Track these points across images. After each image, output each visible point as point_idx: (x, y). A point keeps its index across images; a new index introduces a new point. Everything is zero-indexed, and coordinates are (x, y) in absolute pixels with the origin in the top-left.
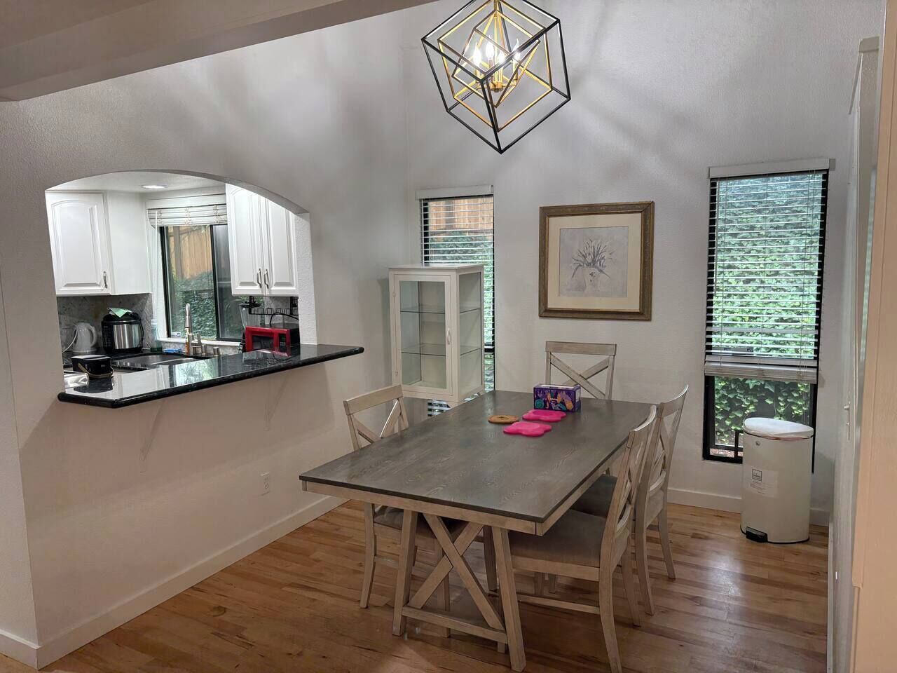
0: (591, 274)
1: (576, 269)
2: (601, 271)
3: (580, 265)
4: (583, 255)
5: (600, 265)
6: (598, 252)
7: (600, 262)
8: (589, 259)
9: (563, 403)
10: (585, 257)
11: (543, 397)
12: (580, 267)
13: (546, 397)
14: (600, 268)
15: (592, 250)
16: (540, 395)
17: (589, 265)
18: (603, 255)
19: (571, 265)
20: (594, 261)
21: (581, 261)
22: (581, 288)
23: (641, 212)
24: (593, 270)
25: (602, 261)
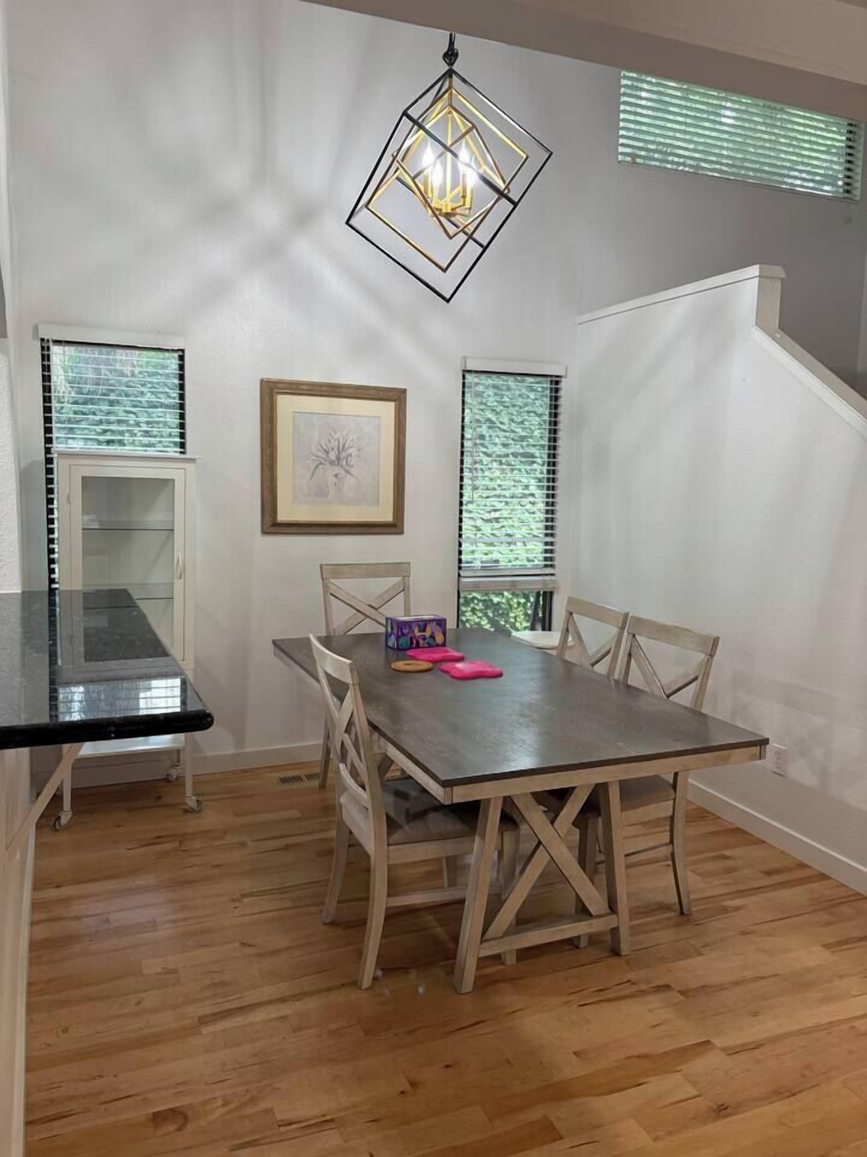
0: (336, 476)
1: (317, 467)
2: (347, 472)
3: (321, 463)
4: (325, 450)
5: (346, 464)
6: (344, 446)
7: (347, 461)
8: (333, 456)
9: (432, 637)
10: (327, 452)
11: (408, 633)
12: (321, 467)
13: (413, 632)
14: (347, 468)
15: (337, 444)
16: (405, 631)
17: (332, 463)
18: (350, 451)
19: (309, 462)
20: (338, 459)
21: (322, 458)
22: (322, 493)
23: (394, 401)
24: (337, 470)
25: (349, 459)
